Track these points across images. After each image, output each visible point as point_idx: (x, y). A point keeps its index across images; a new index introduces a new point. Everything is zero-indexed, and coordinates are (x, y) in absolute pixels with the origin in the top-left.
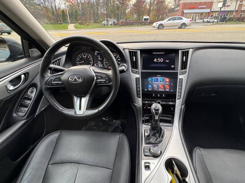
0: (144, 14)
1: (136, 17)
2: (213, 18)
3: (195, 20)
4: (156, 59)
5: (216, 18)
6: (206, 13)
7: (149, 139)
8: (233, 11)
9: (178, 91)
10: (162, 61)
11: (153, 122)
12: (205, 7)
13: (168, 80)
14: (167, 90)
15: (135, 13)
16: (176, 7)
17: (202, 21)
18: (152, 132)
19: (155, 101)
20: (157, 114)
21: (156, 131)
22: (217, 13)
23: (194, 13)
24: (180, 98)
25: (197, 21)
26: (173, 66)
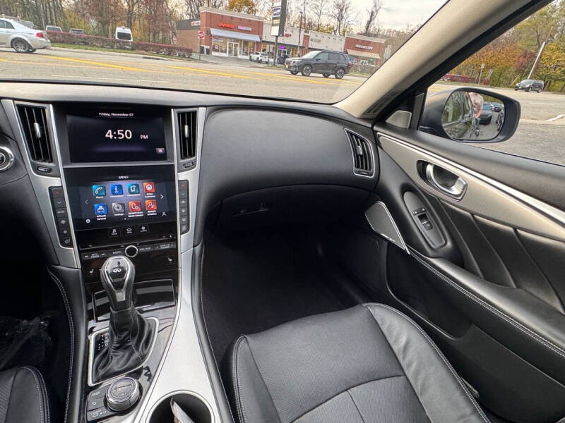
0: (116, 21)
1: (95, 25)
2: (266, 55)
3: (236, 55)
4: (110, 131)
5: (272, 55)
6: (254, 43)
7: (108, 360)
8: (296, 46)
9: (181, 212)
10: (129, 136)
11: (114, 312)
12: (250, 29)
13: (149, 187)
14: (152, 213)
15: (90, 14)
16: (194, 20)
17: (247, 57)
18: (116, 339)
19: (119, 247)
20: (119, 286)
21: (127, 333)
22: (272, 46)
23: (230, 39)
24: (188, 230)
25: (239, 57)
26: (161, 151)
